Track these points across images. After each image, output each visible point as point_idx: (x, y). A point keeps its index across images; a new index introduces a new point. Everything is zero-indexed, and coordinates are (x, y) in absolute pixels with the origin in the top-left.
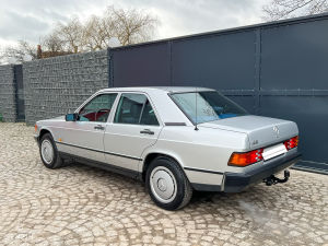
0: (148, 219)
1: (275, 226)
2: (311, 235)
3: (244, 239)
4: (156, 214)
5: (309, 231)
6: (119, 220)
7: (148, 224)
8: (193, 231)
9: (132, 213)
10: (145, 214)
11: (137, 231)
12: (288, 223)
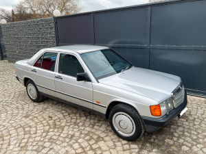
1: (171, 142)
2: (195, 149)
4: (95, 137)
5: (192, 145)
6: (71, 146)
7: (91, 148)
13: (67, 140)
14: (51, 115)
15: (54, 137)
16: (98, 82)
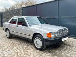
0: (24, 50)
1: (58, 52)
2: (67, 54)
3: (49, 55)
4: (27, 49)
5: (67, 53)
6: (17, 50)
7: (24, 51)
8: (35, 53)
9: (21, 48)
10: (24, 49)
11: (20, 53)
12: (62, 51)
13: (16, 49)
14: (13, 42)
15: (11, 48)
16: (30, 26)
